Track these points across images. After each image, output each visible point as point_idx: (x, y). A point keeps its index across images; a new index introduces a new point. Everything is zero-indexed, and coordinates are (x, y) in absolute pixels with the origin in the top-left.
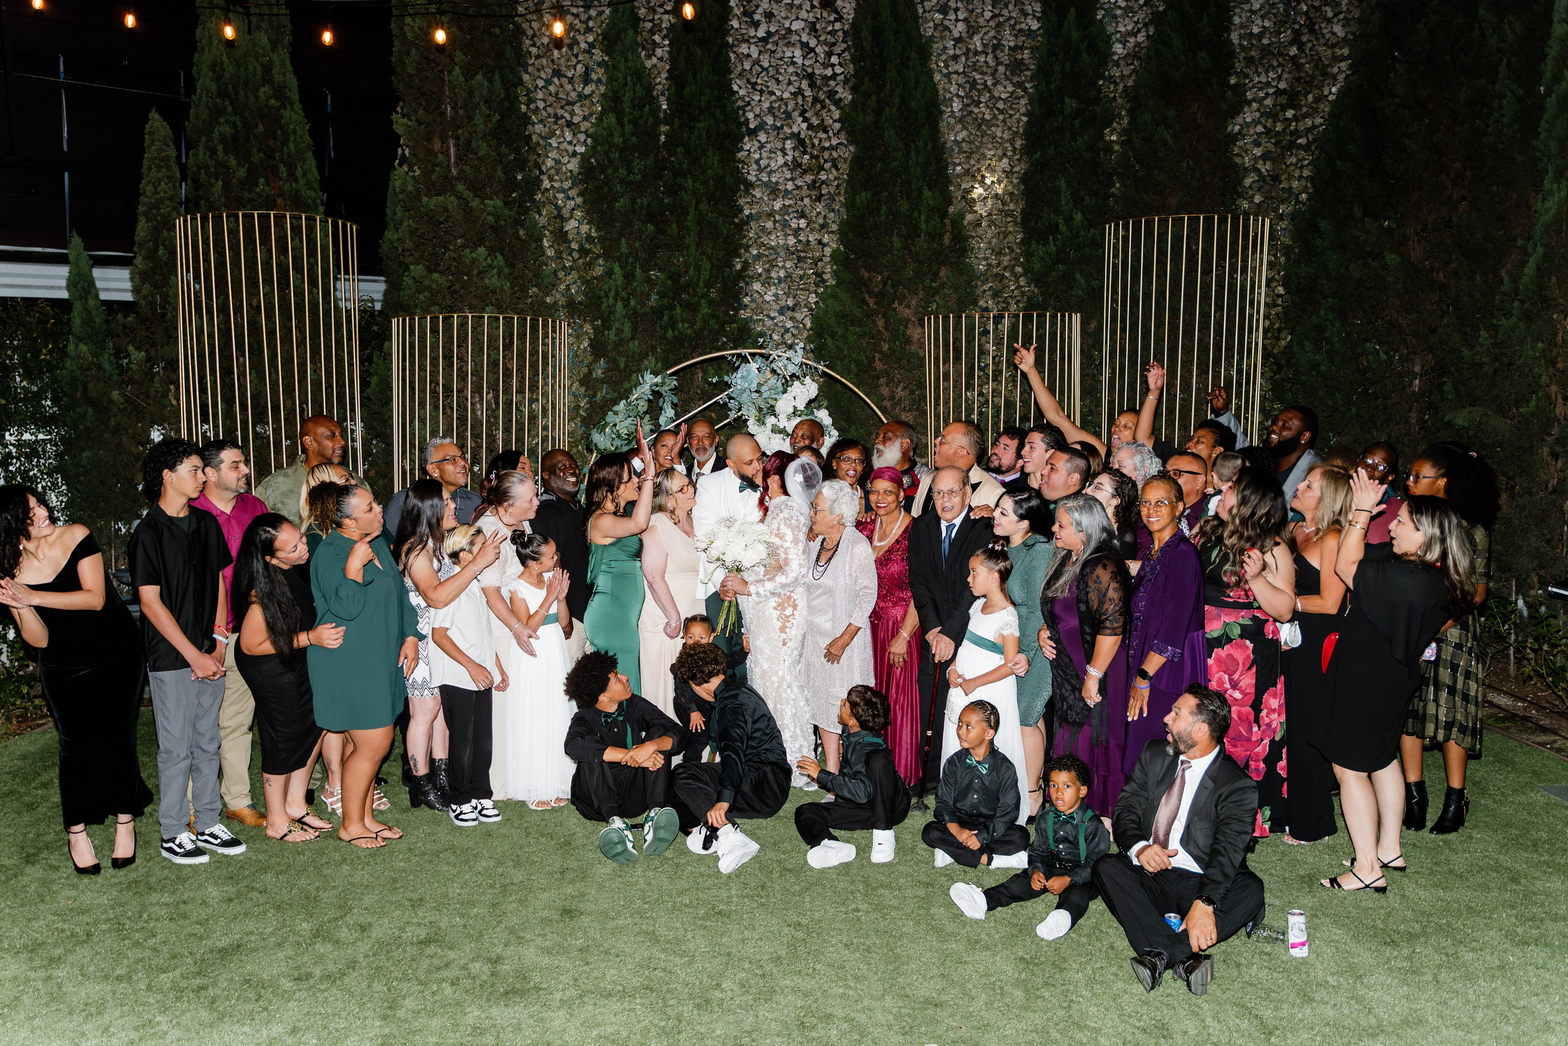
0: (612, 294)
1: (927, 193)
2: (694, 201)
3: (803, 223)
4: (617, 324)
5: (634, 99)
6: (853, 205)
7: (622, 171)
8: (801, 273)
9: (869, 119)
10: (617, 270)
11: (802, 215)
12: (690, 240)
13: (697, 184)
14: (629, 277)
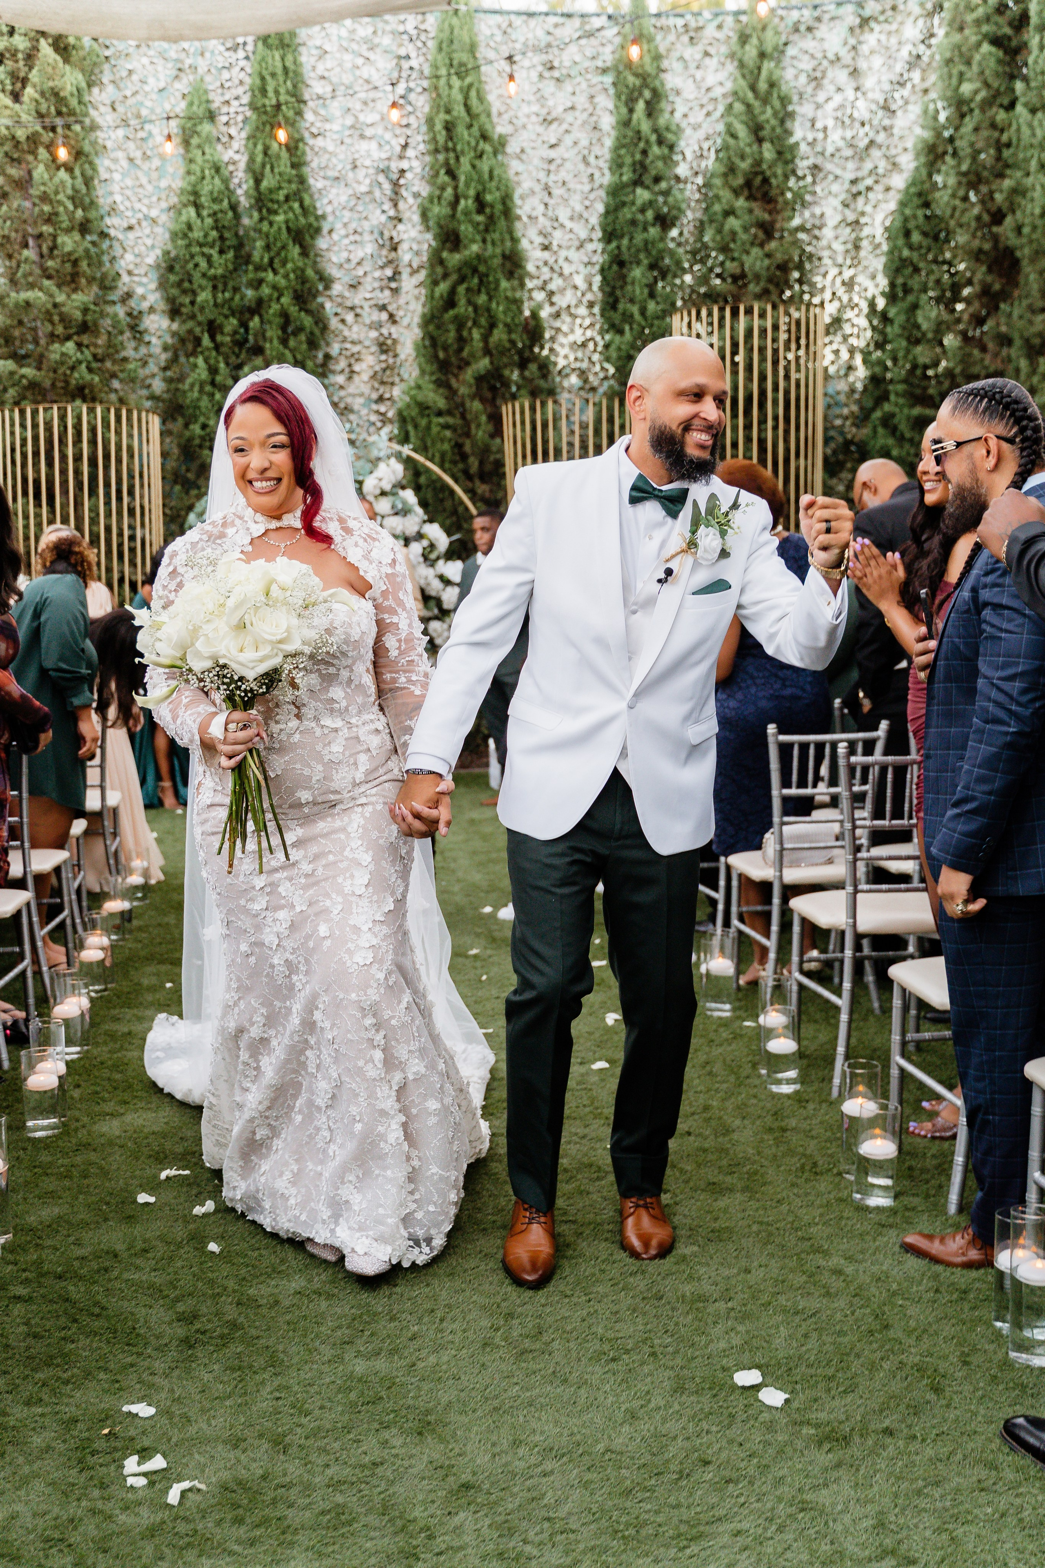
0: (196, 388)
1: (504, 284)
2: (276, 295)
3: (384, 316)
4: (202, 419)
5: (212, 193)
6: (432, 298)
7: (203, 264)
8: (384, 365)
9: (446, 211)
10: (200, 361)
11: (383, 308)
12: (273, 333)
13: (278, 278)
14: (213, 371)
